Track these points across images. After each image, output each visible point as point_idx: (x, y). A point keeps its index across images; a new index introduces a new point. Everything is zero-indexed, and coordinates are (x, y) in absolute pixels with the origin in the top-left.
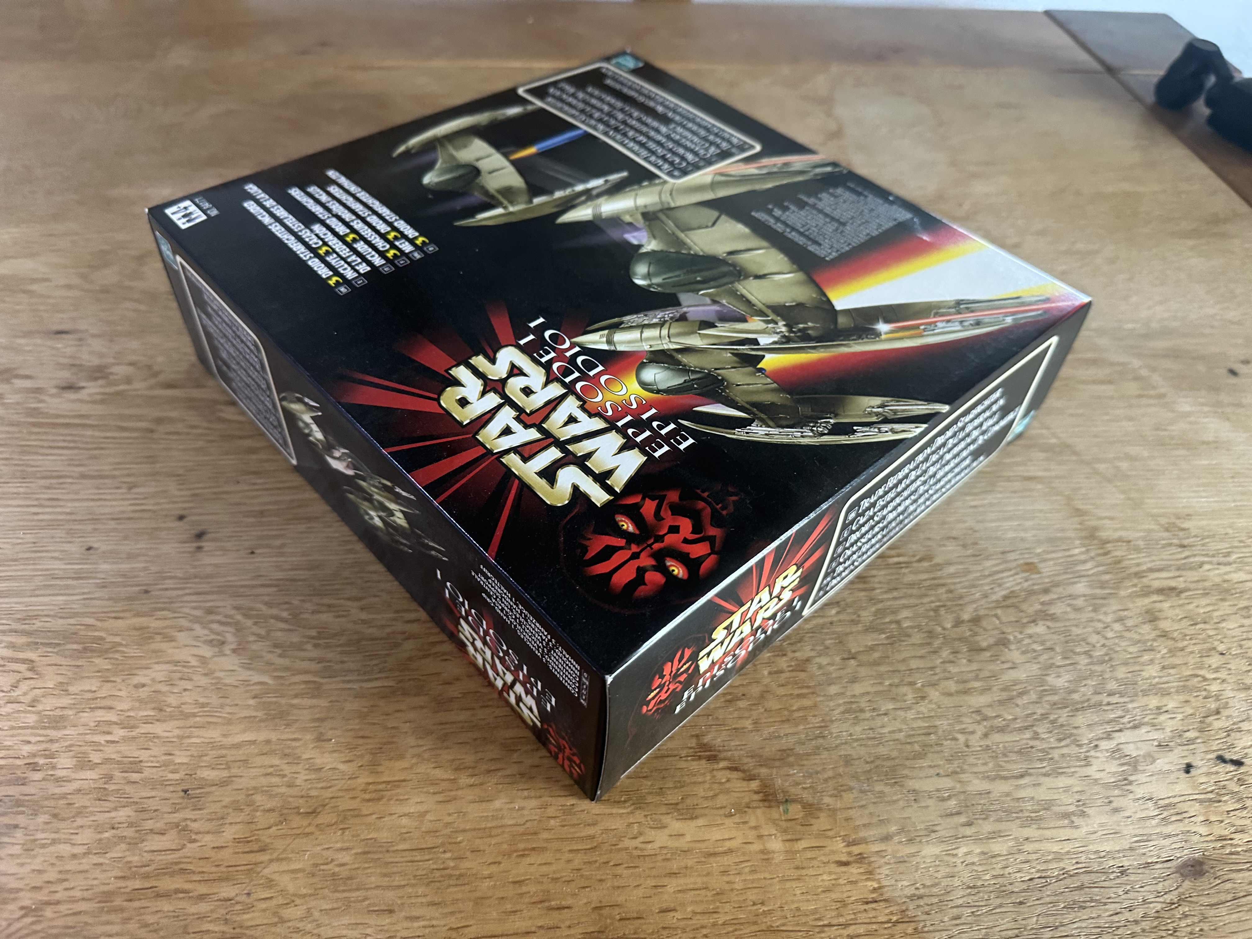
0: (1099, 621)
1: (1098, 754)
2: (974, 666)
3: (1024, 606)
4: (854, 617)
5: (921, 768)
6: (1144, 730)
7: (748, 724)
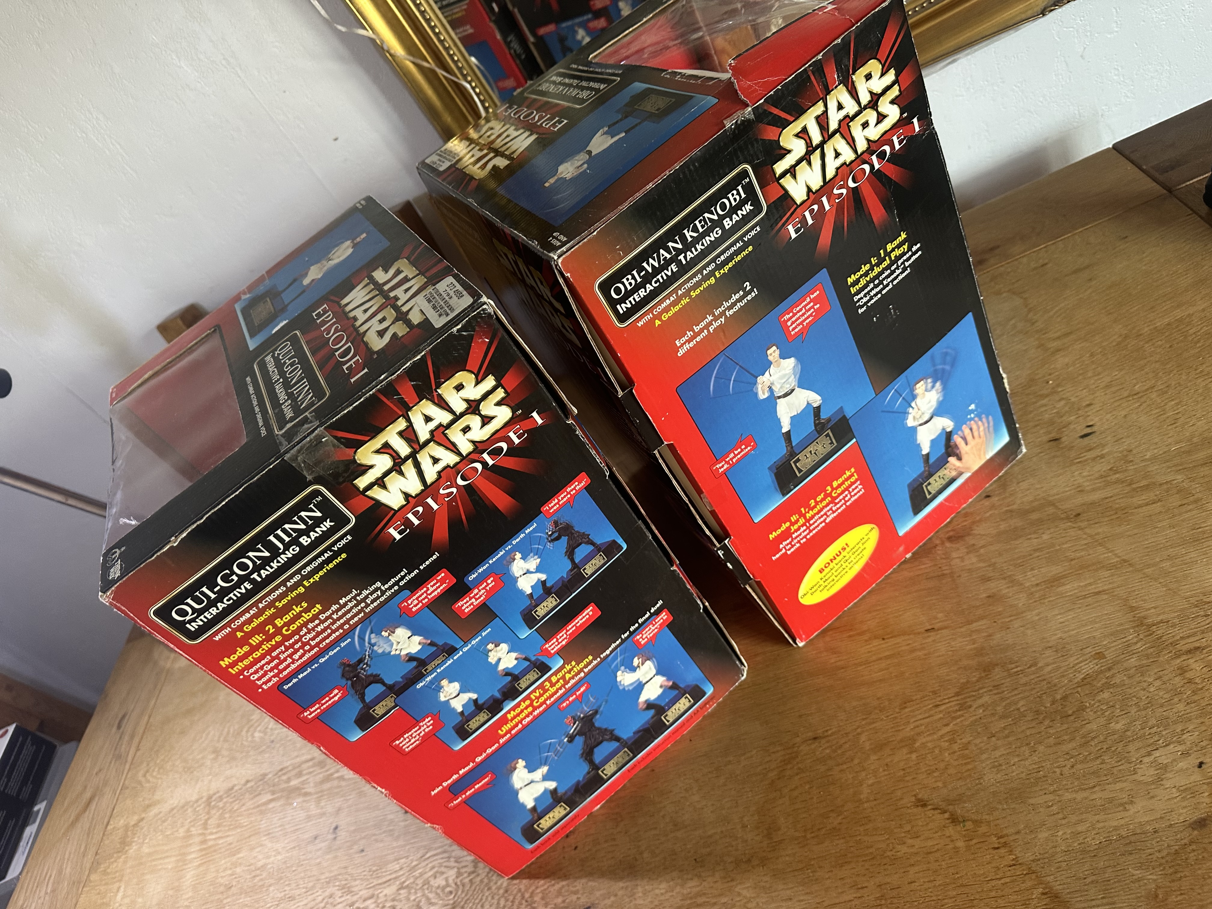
0: (1145, 681)
1: (1142, 766)
2: (1065, 726)
3: (1095, 683)
4: (993, 712)
5: (1036, 791)
6: (1172, 746)
7: (940, 784)
